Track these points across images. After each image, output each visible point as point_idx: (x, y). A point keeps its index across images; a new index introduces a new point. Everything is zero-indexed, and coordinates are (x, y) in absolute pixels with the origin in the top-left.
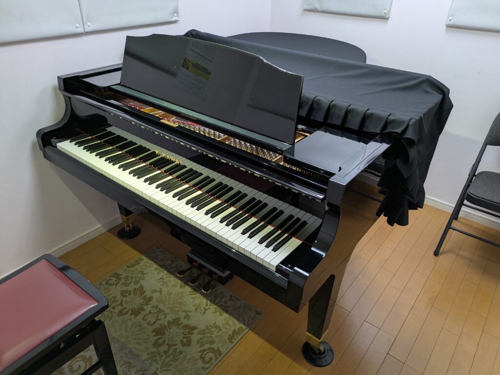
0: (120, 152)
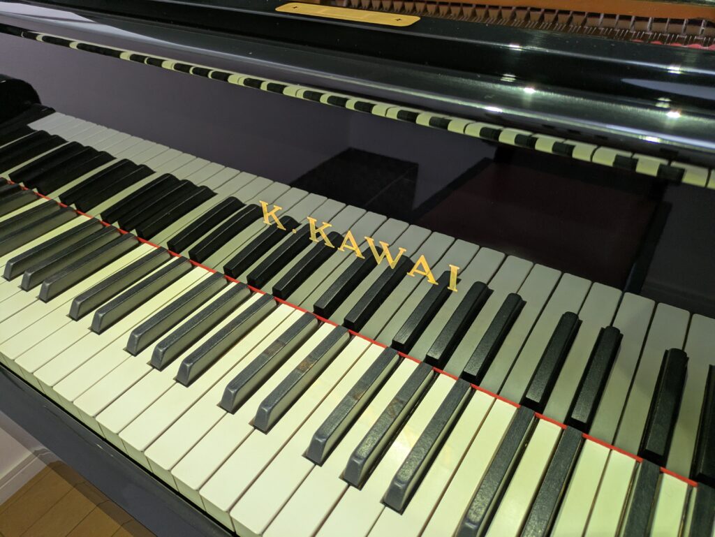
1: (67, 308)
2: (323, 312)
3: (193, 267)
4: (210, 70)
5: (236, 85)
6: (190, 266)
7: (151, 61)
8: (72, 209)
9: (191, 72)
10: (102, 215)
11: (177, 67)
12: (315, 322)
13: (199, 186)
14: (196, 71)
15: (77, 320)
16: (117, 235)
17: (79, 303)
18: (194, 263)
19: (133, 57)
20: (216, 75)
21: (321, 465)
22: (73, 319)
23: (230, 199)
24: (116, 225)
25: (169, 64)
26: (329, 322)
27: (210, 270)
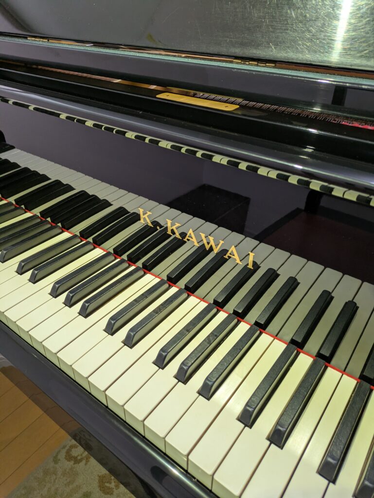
0: (28, 215)
1: (16, 267)
2: (172, 280)
3: (95, 248)
4: (115, 129)
5: (130, 138)
6: (92, 247)
7: (79, 121)
8: (22, 208)
9: (103, 129)
10: (41, 213)
11: (95, 125)
12: (166, 286)
13: (102, 199)
14: (106, 128)
15: (21, 274)
16: (49, 226)
17: (23, 264)
18: (95, 245)
19: (67, 118)
20: (118, 132)
21: (163, 369)
22: (19, 274)
23: (121, 208)
24: (49, 219)
25: (90, 123)
26: (175, 287)
27: (104, 250)
